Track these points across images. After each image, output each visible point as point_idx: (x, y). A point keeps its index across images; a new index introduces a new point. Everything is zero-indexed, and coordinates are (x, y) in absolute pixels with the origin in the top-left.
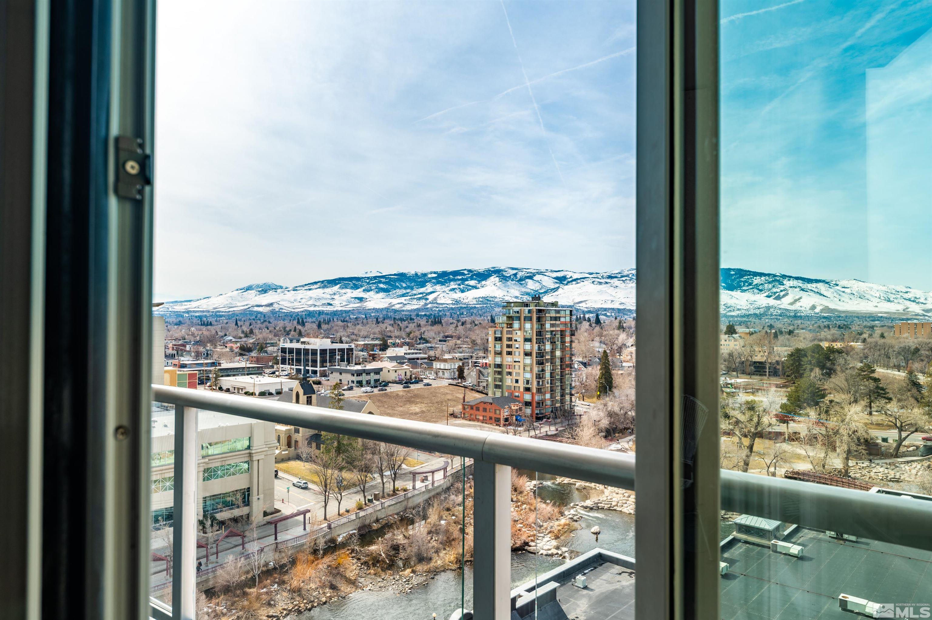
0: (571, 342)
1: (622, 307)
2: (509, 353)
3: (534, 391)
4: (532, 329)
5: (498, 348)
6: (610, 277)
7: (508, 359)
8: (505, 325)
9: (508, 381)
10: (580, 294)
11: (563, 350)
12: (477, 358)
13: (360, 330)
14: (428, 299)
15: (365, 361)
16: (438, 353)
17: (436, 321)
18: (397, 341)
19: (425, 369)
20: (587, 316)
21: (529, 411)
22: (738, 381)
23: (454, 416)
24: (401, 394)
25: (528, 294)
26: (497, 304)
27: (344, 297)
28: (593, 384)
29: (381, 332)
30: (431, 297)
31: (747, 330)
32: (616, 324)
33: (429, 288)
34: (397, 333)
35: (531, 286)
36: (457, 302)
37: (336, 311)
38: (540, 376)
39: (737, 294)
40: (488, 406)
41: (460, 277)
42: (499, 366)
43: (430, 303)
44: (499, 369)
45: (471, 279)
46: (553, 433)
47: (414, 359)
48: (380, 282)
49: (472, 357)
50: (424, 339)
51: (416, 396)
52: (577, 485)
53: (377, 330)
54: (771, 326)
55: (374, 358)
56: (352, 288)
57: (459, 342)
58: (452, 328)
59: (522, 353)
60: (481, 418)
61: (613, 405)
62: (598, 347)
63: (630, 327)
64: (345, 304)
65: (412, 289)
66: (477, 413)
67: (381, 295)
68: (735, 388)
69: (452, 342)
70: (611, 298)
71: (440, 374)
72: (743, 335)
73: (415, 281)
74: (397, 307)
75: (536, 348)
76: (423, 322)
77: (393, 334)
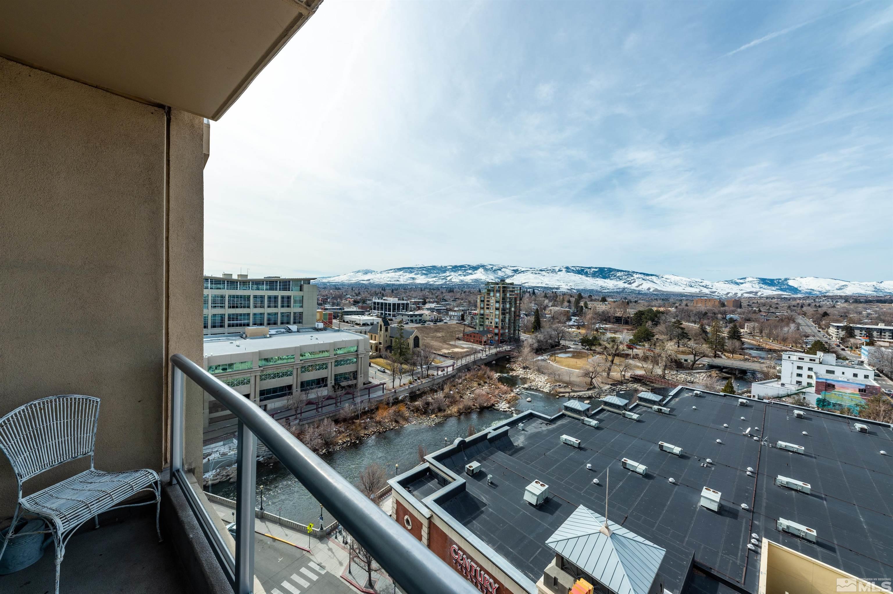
0: (520, 303)
1: (546, 286)
2: (488, 308)
3: (500, 328)
4: (500, 296)
5: (482, 306)
6: (541, 270)
7: (487, 311)
8: (486, 294)
9: (487, 322)
10: (525, 279)
11: (515, 308)
12: (471, 310)
13: (412, 294)
14: (447, 279)
15: (415, 310)
16: (451, 307)
17: (451, 290)
18: (431, 300)
19: (445, 315)
20: (528, 290)
21: (497, 338)
22: (607, 326)
23: (458, 339)
24: (432, 327)
25: (498, 278)
26: (482, 283)
27: (405, 277)
28: (530, 325)
29: (423, 296)
30: (449, 278)
31: (613, 300)
32: (543, 294)
33: (448, 274)
34: (431, 296)
35: (500, 274)
36: (462, 281)
37: (401, 284)
38: (503, 321)
39: (607, 281)
40: (476, 335)
41: (464, 269)
42: (482, 315)
43: (448, 281)
44: (482, 317)
45: (470, 269)
46: (509, 350)
47: (439, 309)
48: (423, 270)
49: (468, 309)
50: (445, 300)
51: (440, 328)
52: (520, 376)
53: (421, 294)
54: (625, 298)
55: (419, 308)
56: (409, 273)
57: (462, 302)
58: (459, 294)
59: (494, 309)
60: (472, 341)
61: (540, 336)
62: (534, 306)
63: (550, 297)
64: (405, 280)
65: (439, 274)
66: (471, 338)
67: (424, 276)
68: (605, 330)
69: (459, 301)
70: (541, 281)
71: (452, 318)
72: (610, 303)
73: (441, 270)
74: (431, 283)
75: (502, 306)
76: (444, 291)
77: (429, 297)
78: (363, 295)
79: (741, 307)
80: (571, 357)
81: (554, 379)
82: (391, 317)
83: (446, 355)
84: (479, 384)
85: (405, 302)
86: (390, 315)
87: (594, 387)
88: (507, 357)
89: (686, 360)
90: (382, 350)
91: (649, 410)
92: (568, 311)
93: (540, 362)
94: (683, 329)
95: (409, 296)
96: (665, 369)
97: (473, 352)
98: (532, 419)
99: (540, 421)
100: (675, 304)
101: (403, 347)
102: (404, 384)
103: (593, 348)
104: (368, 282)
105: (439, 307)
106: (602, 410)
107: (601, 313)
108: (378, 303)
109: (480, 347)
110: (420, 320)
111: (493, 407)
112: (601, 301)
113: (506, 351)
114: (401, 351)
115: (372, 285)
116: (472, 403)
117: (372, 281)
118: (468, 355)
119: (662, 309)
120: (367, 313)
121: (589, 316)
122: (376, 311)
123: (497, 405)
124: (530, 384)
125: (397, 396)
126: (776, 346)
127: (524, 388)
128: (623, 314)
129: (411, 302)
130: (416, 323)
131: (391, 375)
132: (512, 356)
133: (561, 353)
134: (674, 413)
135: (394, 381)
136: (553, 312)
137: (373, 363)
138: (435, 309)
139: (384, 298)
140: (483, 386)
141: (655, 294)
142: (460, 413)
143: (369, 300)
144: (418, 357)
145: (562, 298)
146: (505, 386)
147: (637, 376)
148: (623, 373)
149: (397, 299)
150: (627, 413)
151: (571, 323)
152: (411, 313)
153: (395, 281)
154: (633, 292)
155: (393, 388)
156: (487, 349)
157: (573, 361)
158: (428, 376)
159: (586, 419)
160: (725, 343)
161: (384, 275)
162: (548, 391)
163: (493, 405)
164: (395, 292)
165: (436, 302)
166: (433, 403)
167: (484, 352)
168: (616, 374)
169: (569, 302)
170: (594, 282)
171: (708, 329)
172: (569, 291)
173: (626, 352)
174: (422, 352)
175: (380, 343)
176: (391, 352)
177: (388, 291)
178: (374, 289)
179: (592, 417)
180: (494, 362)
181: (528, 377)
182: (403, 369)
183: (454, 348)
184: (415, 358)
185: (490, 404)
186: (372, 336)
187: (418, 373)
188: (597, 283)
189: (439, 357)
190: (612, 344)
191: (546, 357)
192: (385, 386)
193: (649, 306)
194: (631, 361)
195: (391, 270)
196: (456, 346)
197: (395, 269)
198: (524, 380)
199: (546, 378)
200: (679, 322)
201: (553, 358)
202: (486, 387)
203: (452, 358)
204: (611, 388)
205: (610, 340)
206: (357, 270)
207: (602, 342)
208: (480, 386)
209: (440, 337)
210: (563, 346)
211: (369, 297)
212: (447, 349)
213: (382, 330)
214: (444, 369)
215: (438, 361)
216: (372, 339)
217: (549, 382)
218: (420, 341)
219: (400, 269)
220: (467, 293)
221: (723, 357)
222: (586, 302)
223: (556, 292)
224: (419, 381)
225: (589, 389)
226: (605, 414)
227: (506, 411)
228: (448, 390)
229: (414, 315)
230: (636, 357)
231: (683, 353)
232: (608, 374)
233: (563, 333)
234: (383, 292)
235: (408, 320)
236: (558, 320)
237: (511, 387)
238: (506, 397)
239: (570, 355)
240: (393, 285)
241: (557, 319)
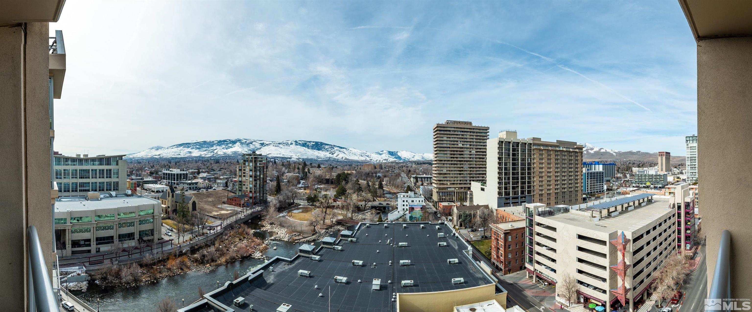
0: (266, 171)
1: (283, 156)
2: (244, 176)
3: (253, 192)
4: (252, 165)
5: (240, 174)
6: (279, 144)
7: (244, 179)
8: (243, 164)
9: (244, 188)
10: (269, 151)
11: (263, 175)
12: (232, 178)
13: (190, 166)
14: (214, 152)
15: (192, 179)
16: (218, 175)
17: (217, 162)
18: (203, 170)
19: (214, 183)
20: (271, 160)
21: (251, 201)
22: (322, 186)
23: (224, 203)
24: (205, 193)
25: (250, 150)
26: (239, 155)
27: (184, 152)
28: (274, 189)
29: (197, 167)
30: (215, 151)
31: (324, 166)
32: (281, 163)
33: (214, 147)
34: (203, 167)
35: (252, 147)
36: (225, 153)
37: (182, 157)
38: (255, 186)
39: (320, 152)
40: (237, 199)
41: (226, 143)
42: (240, 182)
43: (215, 154)
44: (240, 183)
45: (230, 144)
46: (260, 210)
47: (209, 178)
48: (197, 145)
49: (230, 177)
50: (213, 170)
51: (211, 194)
52: (269, 231)
53: (196, 165)
54: (331, 165)
55: (195, 178)
56: (187, 148)
57: (226, 171)
58: (223, 165)
59: (249, 176)
60: (234, 204)
61: (281, 198)
62: (276, 173)
63: (286, 165)
64: (184, 154)
65: (209, 148)
66: (233, 201)
67: (197, 150)
68: (320, 189)
69: (223, 171)
70: (279, 153)
71: (219, 185)
72: (323, 168)
73: (210, 144)
74: (203, 155)
75: (254, 174)
76: (212, 162)
77: (201, 167)
78: (157, 167)
79: (382, 169)
80: (302, 212)
81: (291, 230)
82: (175, 186)
83: (216, 217)
84: (240, 240)
85: (185, 172)
86: (174, 183)
87: (316, 233)
88: (259, 216)
89: (362, 205)
90: (170, 213)
91: (347, 242)
92: (298, 176)
93: (281, 218)
94: (359, 184)
95: (188, 167)
96: (352, 213)
97: (234, 214)
98: (278, 262)
99: (284, 263)
100: (355, 168)
101: (185, 211)
102: (186, 241)
103: (315, 203)
104: (159, 156)
105: (209, 176)
106: (322, 248)
107: (317, 176)
108: (166, 174)
109: (239, 209)
110: (196, 187)
111: (251, 256)
112: (317, 168)
113: (258, 211)
114: (183, 213)
115: (162, 159)
116: (236, 255)
117: (161, 156)
118: (231, 216)
119: (349, 172)
120: (159, 182)
121: (311, 179)
122: (165, 181)
123: (253, 255)
124: (275, 237)
125: (182, 249)
126: (395, 190)
127: (271, 240)
128: (330, 177)
129: (189, 172)
130: (194, 190)
131: (177, 233)
132: (263, 215)
133: (295, 209)
134: (358, 241)
135: (179, 239)
136: (288, 177)
137: (164, 223)
138: (206, 178)
139: (170, 169)
140: (243, 241)
141: (345, 162)
142: (227, 262)
143: (161, 171)
144: (195, 218)
145: (293, 165)
146: (258, 239)
147: (339, 220)
148: (332, 220)
149: (179, 170)
150: (336, 246)
151: (300, 185)
152: (190, 182)
153: (177, 154)
154: (334, 160)
155: (179, 243)
156: (245, 211)
157: (303, 215)
158: (203, 234)
159: (313, 256)
160: (377, 191)
161: (170, 150)
162: (287, 240)
163: (251, 255)
164: (178, 164)
165: (207, 172)
166: (208, 255)
167: (242, 213)
168: (328, 222)
169: (298, 168)
170: (313, 153)
171: (370, 184)
172: (297, 160)
173: (333, 204)
174: (199, 214)
175: (169, 207)
176: (176, 215)
177: (173, 164)
178: (163, 163)
179: (316, 254)
180: (250, 221)
181: (274, 231)
182: (185, 228)
183: (221, 211)
184: (194, 219)
185: (248, 254)
186: (163, 201)
187: (196, 232)
188: (315, 153)
189: (211, 219)
190: (325, 199)
191: (285, 214)
192: (173, 241)
193: (343, 170)
194: (336, 211)
195: (175, 145)
196: (222, 209)
197: (177, 145)
198: (271, 234)
199: (286, 230)
200: (357, 181)
201: (290, 214)
202: (245, 241)
203: (220, 219)
204: (325, 231)
205: (324, 196)
206: (151, 147)
207: (319, 199)
208: (241, 241)
209: (210, 202)
210: (296, 204)
211: (160, 169)
212: (217, 211)
213: (170, 196)
214: (214, 228)
215: (210, 222)
216: (163, 204)
217: (288, 233)
218: (197, 205)
219: (180, 145)
220: (229, 164)
221: (377, 200)
222: (309, 168)
223: (289, 161)
224: (197, 238)
225: (313, 235)
226: (324, 250)
227: (260, 259)
228: (218, 245)
229: (192, 183)
230: (338, 207)
231: (360, 201)
232: (324, 222)
233: (296, 193)
234: (169, 164)
235: (188, 188)
236: (292, 184)
237: (262, 240)
238: (260, 248)
239: (300, 211)
240: (176, 158)
241: (292, 182)
